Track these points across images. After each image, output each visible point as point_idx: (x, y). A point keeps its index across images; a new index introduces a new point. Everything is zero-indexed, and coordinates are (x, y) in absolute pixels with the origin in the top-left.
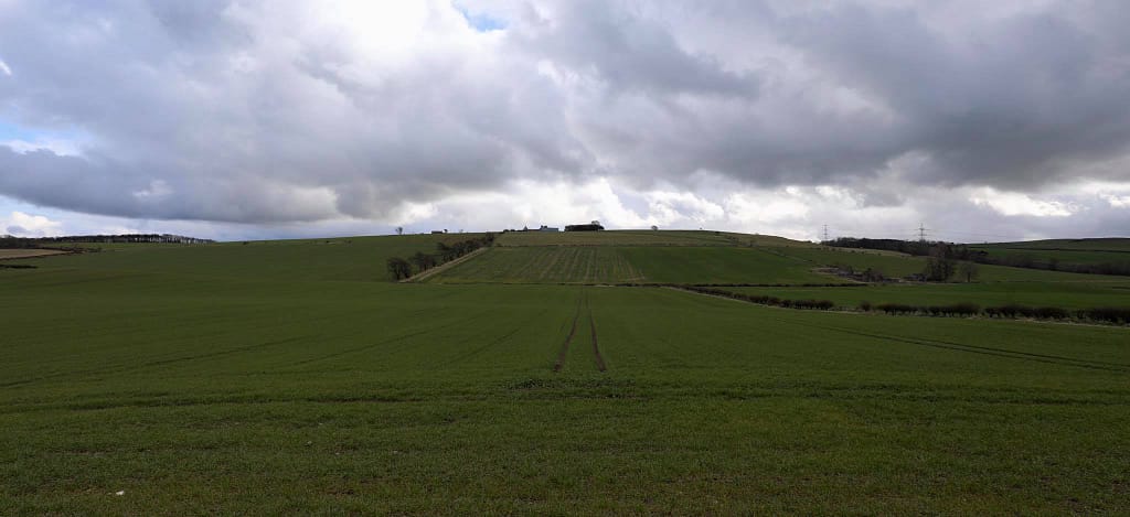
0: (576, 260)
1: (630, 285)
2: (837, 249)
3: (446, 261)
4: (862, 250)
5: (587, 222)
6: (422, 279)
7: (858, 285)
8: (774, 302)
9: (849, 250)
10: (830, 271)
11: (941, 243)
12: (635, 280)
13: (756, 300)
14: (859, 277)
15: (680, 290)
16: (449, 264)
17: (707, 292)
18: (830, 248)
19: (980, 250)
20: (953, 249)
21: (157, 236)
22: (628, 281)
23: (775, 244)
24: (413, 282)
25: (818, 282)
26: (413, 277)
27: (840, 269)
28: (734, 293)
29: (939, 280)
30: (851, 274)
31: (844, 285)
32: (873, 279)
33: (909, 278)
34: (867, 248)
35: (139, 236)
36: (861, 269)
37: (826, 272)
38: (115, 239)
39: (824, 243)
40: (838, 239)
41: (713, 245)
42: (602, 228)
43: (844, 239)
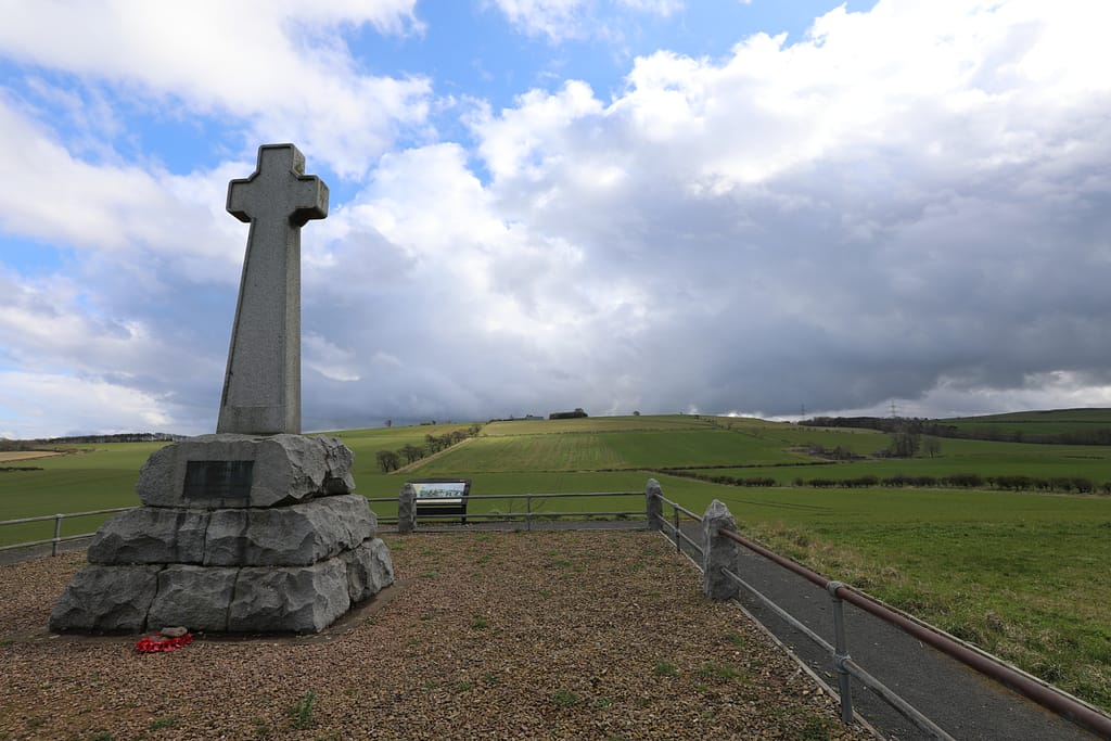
0: (559, 448)
1: (610, 471)
2: (812, 428)
3: (433, 452)
4: (837, 429)
5: (571, 410)
6: (410, 470)
7: (826, 463)
8: (730, 481)
9: (824, 429)
10: (803, 451)
11: (916, 418)
12: (616, 465)
13: (715, 480)
14: (828, 455)
16: (436, 455)
17: (676, 474)
18: (806, 428)
19: (948, 425)
20: (924, 424)
21: (149, 435)
22: (609, 467)
23: (752, 426)
24: (400, 473)
25: (792, 462)
26: (402, 469)
27: (811, 448)
28: (698, 475)
29: (904, 455)
30: (821, 452)
31: (813, 464)
32: (842, 458)
33: (877, 456)
34: (841, 426)
35: (131, 435)
36: (831, 447)
37: (798, 451)
38: (107, 439)
39: (800, 423)
40: (815, 418)
41: (692, 429)
42: (585, 415)
43: (821, 418)
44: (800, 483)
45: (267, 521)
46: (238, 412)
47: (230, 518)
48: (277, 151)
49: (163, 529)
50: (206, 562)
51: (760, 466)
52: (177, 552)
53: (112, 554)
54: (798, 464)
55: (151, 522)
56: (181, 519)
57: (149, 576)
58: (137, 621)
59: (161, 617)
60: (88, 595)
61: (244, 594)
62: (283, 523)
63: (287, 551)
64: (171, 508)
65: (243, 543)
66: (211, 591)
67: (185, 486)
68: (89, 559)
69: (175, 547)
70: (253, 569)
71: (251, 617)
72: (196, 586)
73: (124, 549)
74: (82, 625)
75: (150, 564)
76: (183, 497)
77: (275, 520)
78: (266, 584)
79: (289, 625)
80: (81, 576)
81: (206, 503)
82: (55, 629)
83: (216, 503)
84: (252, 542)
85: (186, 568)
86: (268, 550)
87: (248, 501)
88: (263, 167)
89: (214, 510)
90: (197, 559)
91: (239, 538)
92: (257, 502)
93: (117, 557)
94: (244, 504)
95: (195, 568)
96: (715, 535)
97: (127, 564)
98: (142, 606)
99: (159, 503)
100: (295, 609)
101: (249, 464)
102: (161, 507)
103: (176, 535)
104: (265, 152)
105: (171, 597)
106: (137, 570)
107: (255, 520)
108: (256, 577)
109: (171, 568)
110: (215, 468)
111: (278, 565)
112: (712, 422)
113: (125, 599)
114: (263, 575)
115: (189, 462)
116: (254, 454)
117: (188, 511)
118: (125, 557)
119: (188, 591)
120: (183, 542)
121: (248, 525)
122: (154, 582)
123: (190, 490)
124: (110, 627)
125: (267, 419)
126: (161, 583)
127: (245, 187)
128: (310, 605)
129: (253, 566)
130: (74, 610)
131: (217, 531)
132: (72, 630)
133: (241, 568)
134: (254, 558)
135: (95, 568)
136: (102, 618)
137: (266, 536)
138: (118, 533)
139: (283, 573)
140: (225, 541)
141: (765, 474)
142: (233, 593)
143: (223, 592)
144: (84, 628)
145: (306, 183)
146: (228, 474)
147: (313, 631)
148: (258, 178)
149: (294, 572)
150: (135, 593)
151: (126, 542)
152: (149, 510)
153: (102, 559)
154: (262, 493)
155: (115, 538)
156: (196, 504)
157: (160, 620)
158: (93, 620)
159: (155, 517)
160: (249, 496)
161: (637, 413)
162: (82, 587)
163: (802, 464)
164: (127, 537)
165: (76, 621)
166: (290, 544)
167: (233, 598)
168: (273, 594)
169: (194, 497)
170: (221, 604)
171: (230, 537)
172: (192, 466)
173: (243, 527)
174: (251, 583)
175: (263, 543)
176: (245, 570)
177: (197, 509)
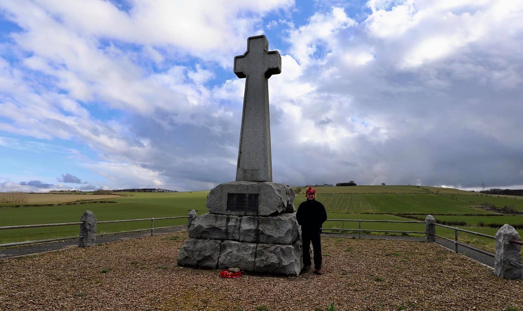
0: (341, 201)
1: (368, 213)
2: (489, 195)
4: (505, 196)
5: (348, 182)
7: (497, 215)
9: (497, 196)
10: (482, 208)
12: (371, 211)
14: (499, 211)
15: (393, 216)
18: (484, 195)
22: (368, 211)
23: (451, 192)
25: (474, 213)
27: (487, 206)
28: (419, 218)
30: (494, 208)
31: (489, 215)
32: (507, 213)
34: (507, 194)
35: (148, 189)
36: (501, 207)
37: (479, 208)
38: (139, 190)
39: (481, 192)
40: (491, 190)
41: (415, 193)
42: (355, 185)
43: (495, 190)
44: (482, 225)
45: (268, 222)
46: (245, 171)
47: (250, 220)
48: (257, 40)
49: (221, 224)
50: (241, 239)
51: (455, 215)
52: (227, 235)
53: (199, 234)
54: (478, 215)
55: (215, 220)
56: (228, 220)
57: (217, 245)
58: (214, 264)
59: (225, 263)
60: (192, 251)
61: (261, 255)
62: (276, 224)
63: (280, 237)
64: (222, 214)
65: (257, 232)
66: (246, 253)
67: (227, 205)
68: (189, 236)
69: (226, 232)
70: (264, 245)
71: (266, 266)
72: (238, 250)
73: (204, 232)
74: (190, 264)
75: (216, 239)
76: (227, 210)
77: (271, 222)
78: (271, 252)
79: (283, 271)
80: (188, 242)
81: (238, 213)
82: (180, 264)
83: (243, 213)
84: (262, 232)
85: (233, 242)
86: (270, 236)
87: (258, 213)
88: (250, 49)
89: (242, 216)
90: (237, 238)
91: (256, 230)
92: (262, 213)
93: (201, 236)
94: (256, 214)
95: (237, 242)
96: (507, 243)
97: (206, 239)
98: (216, 257)
99: (217, 212)
100: (286, 264)
101: (257, 196)
102: (218, 214)
103: (227, 226)
104: (251, 40)
105: (228, 254)
106: (212, 242)
107: (262, 222)
108: (266, 248)
109: (225, 242)
110: (241, 196)
111: (275, 243)
112: (426, 190)
113: (208, 254)
114: (269, 248)
115: (229, 194)
116: (259, 190)
117: (231, 216)
118: (204, 235)
119: (235, 252)
120: (230, 230)
121: (259, 224)
122: (219, 247)
123: (230, 207)
124: (203, 265)
125: (259, 174)
126: (222, 248)
127: (242, 59)
128: (292, 263)
129: (263, 243)
130: (186, 257)
131: (246, 226)
132: (187, 266)
133: (257, 243)
134: (263, 239)
135: (192, 240)
136: (199, 261)
137: (268, 229)
138: (202, 225)
139: (279, 247)
140: (249, 231)
141: (460, 219)
142: (255, 255)
143: (251, 254)
144: (191, 265)
145: (272, 55)
146: (247, 200)
147: (295, 275)
148: (248, 55)
149: (284, 247)
150: (212, 252)
151: (205, 229)
152: (213, 215)
153: (195, 236)
154: (265, 209)
155: (200, 227)
156: (233, 213)
157: (224, 264)
158: (195, 262)
159: (216, 218)
160: (258, 210)
161: (384, 184)
162: (189, 247)
163: (482, 215)
164: (205, 227)
165: (188, 262)
166: (280, 233)
167: (256, 257)
168: (275, 257)
169: (232, 210)
170: (251, 259)
171: (251, 229)
172: (230, 196)
173: (256, 225)
174: (264, 251)
175: (267, 232)
176: (260, 245)
177: (234, 215)
